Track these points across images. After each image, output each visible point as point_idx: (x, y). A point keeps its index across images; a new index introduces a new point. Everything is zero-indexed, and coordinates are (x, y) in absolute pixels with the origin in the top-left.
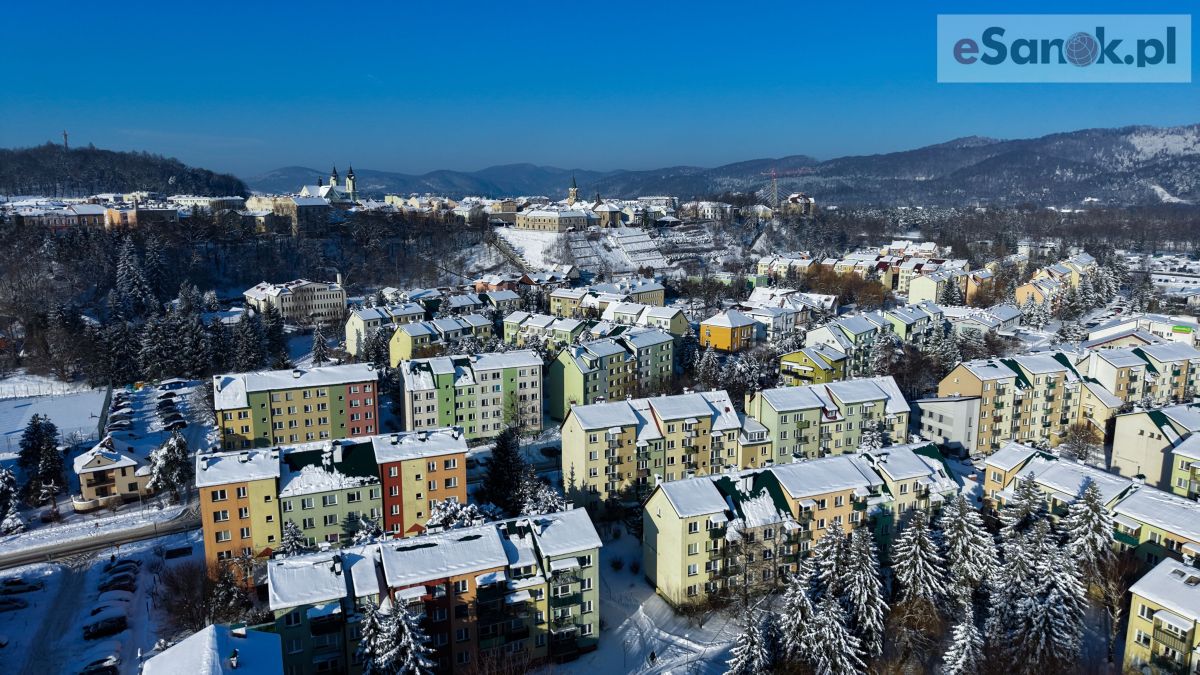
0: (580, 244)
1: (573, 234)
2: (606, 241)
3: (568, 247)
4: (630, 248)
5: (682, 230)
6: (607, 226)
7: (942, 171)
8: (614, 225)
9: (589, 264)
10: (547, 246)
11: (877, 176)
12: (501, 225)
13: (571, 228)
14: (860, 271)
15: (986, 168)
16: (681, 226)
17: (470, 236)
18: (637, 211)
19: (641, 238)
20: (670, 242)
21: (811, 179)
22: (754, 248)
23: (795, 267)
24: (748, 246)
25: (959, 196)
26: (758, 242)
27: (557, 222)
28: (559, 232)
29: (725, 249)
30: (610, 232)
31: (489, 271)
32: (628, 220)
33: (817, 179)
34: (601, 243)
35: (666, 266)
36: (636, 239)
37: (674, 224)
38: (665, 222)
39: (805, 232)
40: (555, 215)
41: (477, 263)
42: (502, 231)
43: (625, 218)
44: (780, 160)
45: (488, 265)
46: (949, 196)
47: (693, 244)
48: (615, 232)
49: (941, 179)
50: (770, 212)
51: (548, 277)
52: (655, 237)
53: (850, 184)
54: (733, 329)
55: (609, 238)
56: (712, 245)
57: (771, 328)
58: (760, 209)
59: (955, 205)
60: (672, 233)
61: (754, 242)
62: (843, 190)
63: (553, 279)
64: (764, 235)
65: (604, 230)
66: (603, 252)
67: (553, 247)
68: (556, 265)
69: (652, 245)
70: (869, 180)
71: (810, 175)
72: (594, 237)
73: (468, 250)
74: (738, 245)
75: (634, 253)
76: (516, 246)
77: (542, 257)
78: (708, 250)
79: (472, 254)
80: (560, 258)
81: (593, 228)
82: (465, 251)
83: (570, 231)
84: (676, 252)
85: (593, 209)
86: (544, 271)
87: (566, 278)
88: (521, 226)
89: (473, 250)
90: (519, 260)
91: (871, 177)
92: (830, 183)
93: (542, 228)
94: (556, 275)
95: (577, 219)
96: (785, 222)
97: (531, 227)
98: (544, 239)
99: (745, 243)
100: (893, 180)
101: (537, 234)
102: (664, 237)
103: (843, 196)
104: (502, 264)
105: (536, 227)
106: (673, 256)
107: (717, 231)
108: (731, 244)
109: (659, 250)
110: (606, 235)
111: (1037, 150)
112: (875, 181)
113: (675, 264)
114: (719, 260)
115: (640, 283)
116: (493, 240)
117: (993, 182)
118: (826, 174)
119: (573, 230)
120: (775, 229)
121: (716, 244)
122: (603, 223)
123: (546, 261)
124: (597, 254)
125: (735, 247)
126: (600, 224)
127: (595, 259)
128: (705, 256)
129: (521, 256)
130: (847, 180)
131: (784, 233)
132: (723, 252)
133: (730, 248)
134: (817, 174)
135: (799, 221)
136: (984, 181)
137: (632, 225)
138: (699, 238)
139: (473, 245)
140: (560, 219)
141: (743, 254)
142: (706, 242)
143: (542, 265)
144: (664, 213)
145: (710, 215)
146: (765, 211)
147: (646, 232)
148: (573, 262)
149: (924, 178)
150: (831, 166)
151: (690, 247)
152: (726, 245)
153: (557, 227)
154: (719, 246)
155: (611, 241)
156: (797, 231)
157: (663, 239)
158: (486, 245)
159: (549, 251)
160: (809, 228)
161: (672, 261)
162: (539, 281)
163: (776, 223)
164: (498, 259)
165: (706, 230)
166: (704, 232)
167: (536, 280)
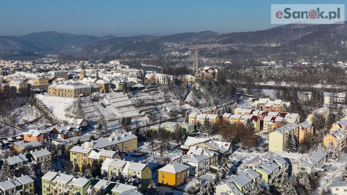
0: (87, 104)
1: (83, 99)
2: (102, 101)
3: (80, 107)
4: (117, 105)
5: (146, 92)
6: (103, 92)
7: (284, 41)
8: (107, 91)
9: (93, 116)
10: (68, 106)
11: (250, 44)
12: (39, 93)
13: (82, 95)
14: (243, 121)
15: (306, 40)
16: (146, 89)
17: (20, 100)
18: (120, 82)
19: (123, 99)
20: (140, 100)
21: (215, 45)
22: (186, 100)
23: (208, 119)
24: (183, 99)
25: (293, 55)
26: (188, 96)
27: (73, 92)
28: (75, 97)
29: (171, 102)
30: (105, 96)
31: (31, 123)
32: (115, 88)
33: (219, 45)
34: (100, 103)
35: (138, 114)
36: (120, 99)
37: (142, 88)
38: (136, 88)
39: (213, 90)
40: (72, 88)
41: (24, 118)
42: (39, 97)
43: (113, 86)
44: (198, 34)
45: (31, 119)
46: (288, 55)
47: (153, 100)
48: (108, 96)
49: (284, 46)
50: (194, 78)
51: (68, 128)
52: (131, 97)
53: (237, 48)
54: (177, 174)
55: (105, 99)
56: (163, 100)
57: (197, 169)
58: (189, 77)
59: (291, 61)
60: (141, 94)
61: (186, 97)
62: (232, 52)
63: (71, 129)
64: (191, 92)
65: (102, 95)
66: (101, 108)
67: (71, 107)
68: (73, 119)
69: (129, 102)
70: (246, 46)
71: (215, 43)
72: (96, 99)
73: (19, 109)
74: (178, 99)
75: (119, 108)
76: (48, 106)
77: (64, 113)
78: (161, 103)
79: (21, 111)
80: (75, 113)
81: (95, 94)
82: (17, 110)
83: (81, 96)
84: (144, 106)
85: (95, 82)
86: (66, 123)
87: (79, 128)
88: (52, 93)
89: (22, 109)
90: (50, 115)
91: (247, 45)
92: (225, 47)
93: (64, 95)
94: (73, 126)
95: (85, 89)
96: (203, 84)
97: (57, 94)
98: (66, 102)
99: (181, 98)
100: (259, 47)
101: (61, 99)
102: (136, 97)
103: (233, 56)
104: (40, 118)
105: (61, 94)
106: (142, 109)
107: (166, 91)
108: (174, 98)
109: (134, 105)
110: (102, 98)
111: (332, 30)
112: (249, 47)
113: (143, 113)
114: (167, 108)
115: (123, 136)
116: (34, 102)
117: (310, 48)
118: (223, 42)
119: (83, 96)
120: (197, 88)
121: (166, 99)
122: (101, 91)
123: (67, 116)
124: (98, 110)
125: (176, 100)
126: (99, 91)
127: (96, 113)
128: (159, 106)
129: (51, 113)
130: (234, 46)
131: (202, 90)
132: (170, 104)
133: (173, 101)
134: (219, 43)
135: (210, 84)
136: (306, 47)
137: (118, 91)
138: (156, 96)
139: (22, 105)
140: (75, 90)
141: (181, 104)
142: (160, 98)
143: (64, 119)
144: (136, 82)
145: (161, 81)
146: (191, 78)
147: (126, 95)
148: (83, 115)
149: (275, 45)
150: (226, 38)
151: (151, 102)
152: (171, 100)
153: (73, 94)
154: (167, 101)
155: (106, 102)
156: (209, 90)
157: (136, 98)
158: (30, 106)
159: (69, 109)
160: (215, 88)
161: (141, 112)
162: (62, 131)
163: (197, 85)
164: (37, 114)
165: (160, 91)
166: (159, 92)
167: (61, 131)
